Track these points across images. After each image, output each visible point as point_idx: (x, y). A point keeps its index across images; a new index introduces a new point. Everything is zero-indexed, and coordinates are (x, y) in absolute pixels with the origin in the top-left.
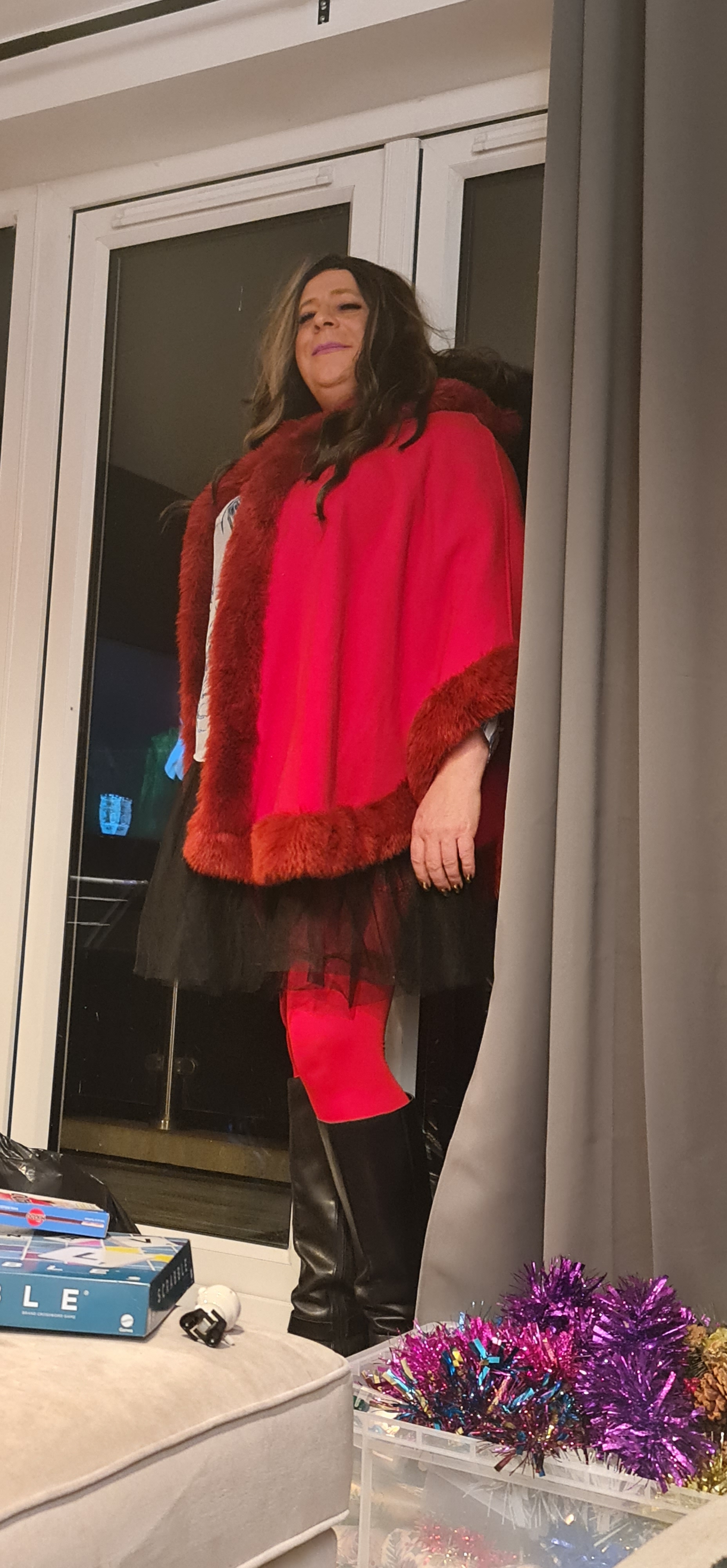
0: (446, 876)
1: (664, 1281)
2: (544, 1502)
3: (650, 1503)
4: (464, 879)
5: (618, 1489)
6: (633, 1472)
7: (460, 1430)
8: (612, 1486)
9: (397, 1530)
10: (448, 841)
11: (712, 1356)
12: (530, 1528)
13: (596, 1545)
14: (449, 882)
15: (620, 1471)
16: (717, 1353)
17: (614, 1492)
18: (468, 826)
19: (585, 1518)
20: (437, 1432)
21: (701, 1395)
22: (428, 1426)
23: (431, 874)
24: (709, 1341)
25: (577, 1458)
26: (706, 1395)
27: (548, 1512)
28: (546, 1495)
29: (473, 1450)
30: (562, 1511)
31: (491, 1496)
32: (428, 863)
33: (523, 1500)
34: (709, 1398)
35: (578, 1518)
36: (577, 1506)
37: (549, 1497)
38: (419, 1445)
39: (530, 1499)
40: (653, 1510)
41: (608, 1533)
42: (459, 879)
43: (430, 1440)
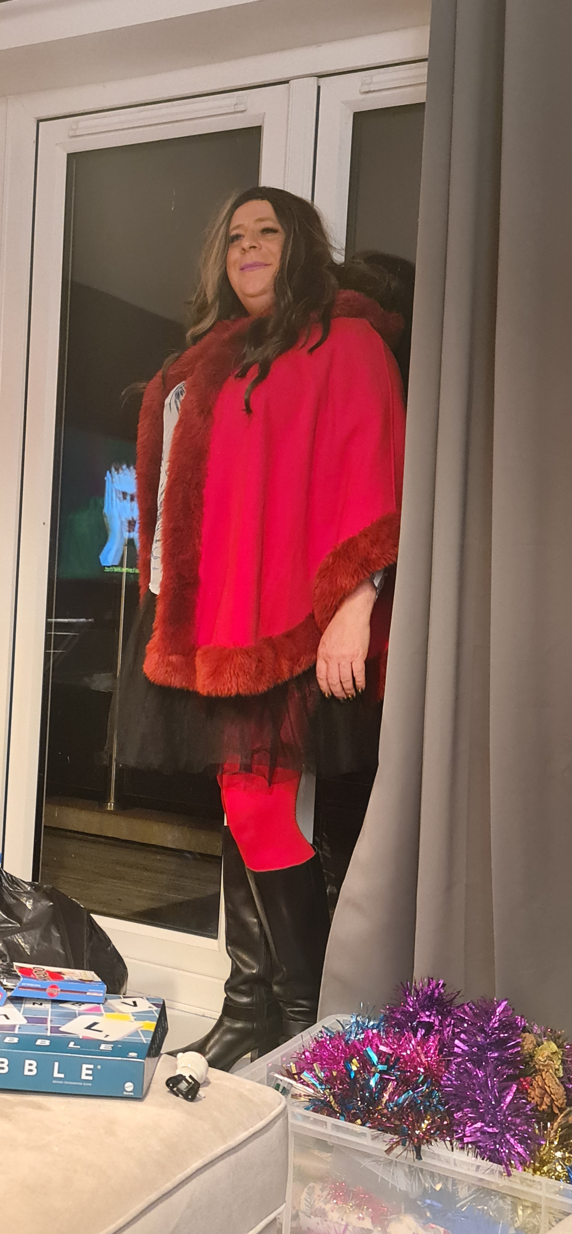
0: (343, 689)
1: (505, 1003)
2: (420, 1175)
3: (499, 1182)
4: (356, 691)
5: (475, 1169)
6: (485, 1159)
7: (359, 1121)
8: (470, 1168)
9: (311, 1184)
10: (345, 664)
11: (541, 1063)
12: (410, 1191)
13: (458, 1206)
14: (346, 693)
15: (477, 1157)
16: (545, 1061)
17: (472, 1173)
18: (361, 653)
19: (450, 1186)
20: (342, 1123)
21: (533, 1093)
22: (336, 1118)
23: (331, 688)
24: (539, 1051)
25: (445, 1146)
26: (537, 1093)
27: (423, 1181)
28: (422, 1170)
29: (369, 1137)
30: (433, 1181)
31: (381, 1168)
32: (330, 680)
33: (405, 1171)
34: (539, 1096)
35: (445, 1185)
36: (444, 1179)
37: (424, 1172)
38: (329, 1131)
39: (409, 1170)
40: (500, 1185)
41: (466, 1198)
42: (353, 691)
43: (337, 1128)
